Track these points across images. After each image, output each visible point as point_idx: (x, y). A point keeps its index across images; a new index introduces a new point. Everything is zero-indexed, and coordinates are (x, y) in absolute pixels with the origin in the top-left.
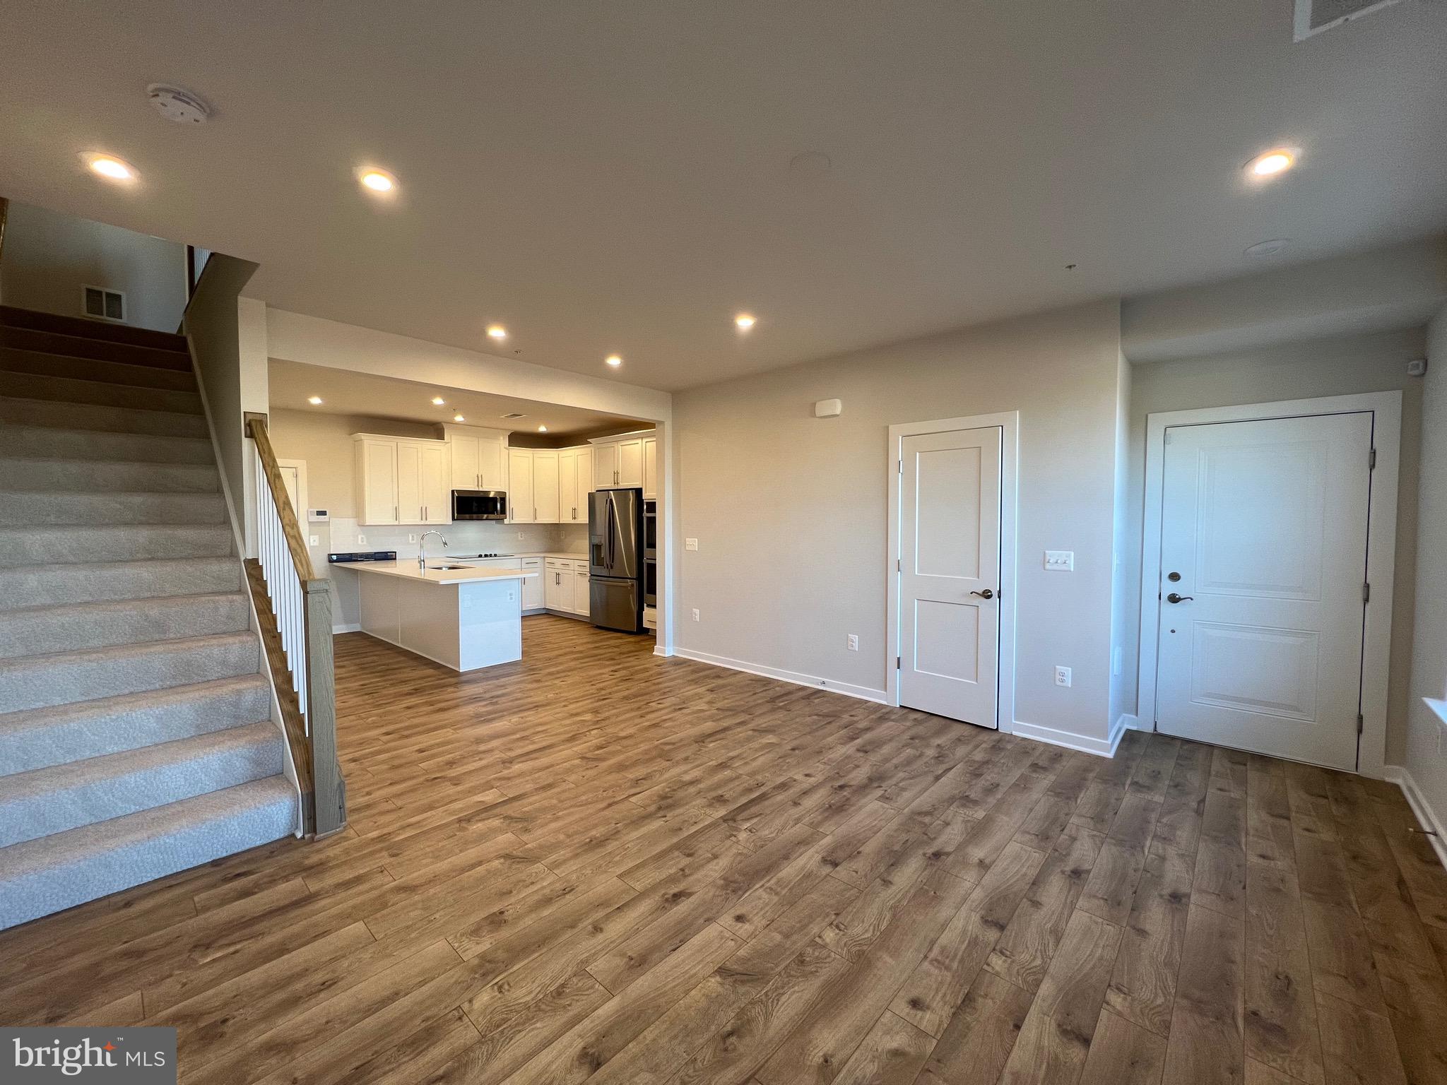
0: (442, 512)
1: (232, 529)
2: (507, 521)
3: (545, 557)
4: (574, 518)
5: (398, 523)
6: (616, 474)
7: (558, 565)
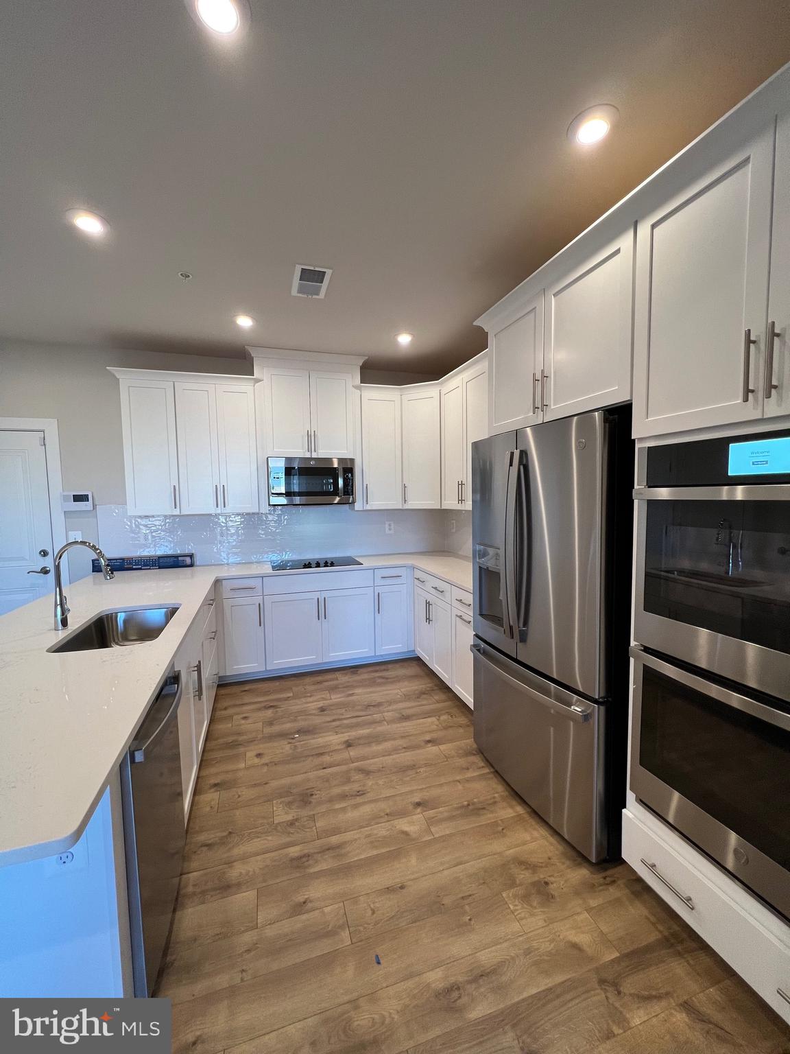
2: (358, 506)
3: (413, 568)
4: (461, 500)
5: (177, 512)
6: (540, 382)
7: (428, 587)
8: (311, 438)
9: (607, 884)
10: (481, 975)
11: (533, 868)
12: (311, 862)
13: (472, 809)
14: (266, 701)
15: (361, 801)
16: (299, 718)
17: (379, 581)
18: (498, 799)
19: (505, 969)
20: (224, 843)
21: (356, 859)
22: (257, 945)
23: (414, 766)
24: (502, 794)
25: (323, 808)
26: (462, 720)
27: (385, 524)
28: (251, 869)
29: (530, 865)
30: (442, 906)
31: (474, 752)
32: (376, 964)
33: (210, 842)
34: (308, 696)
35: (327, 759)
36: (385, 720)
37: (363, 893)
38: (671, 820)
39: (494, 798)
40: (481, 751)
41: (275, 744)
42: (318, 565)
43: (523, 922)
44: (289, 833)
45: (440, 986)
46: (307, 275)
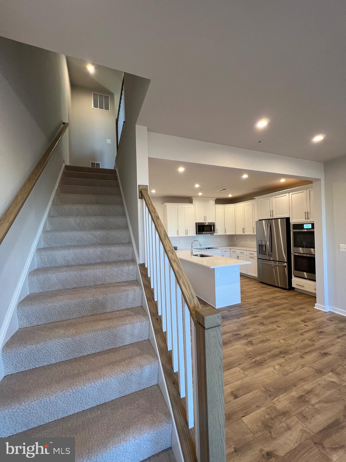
0: (192, 231)
1: (133, 246)
2: (215, 234)
3: (230, 249)
4: (243, 232)
5: (178, 236)
6: (272, 212)
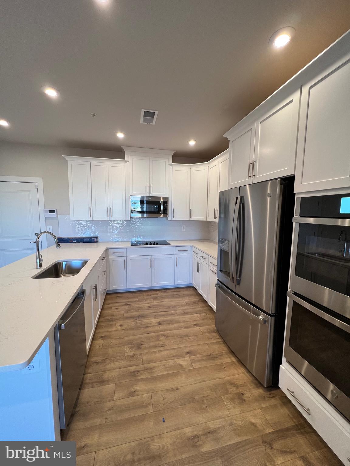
2: (170, 218)
3: (193, 247)
4: (215, 217)
5: (91, 219)
6: (252, 164)
7: (199, 256)
8: (149, 188)
9: (271, 397)
10: (209, 432)
11: (237, 386)
12: (139, 374)
13: (211, 357)
14: (126, 302)
15: (163, 349)
16: (140, 310)
17: (177, 252)
18: (224, 354)
19: (220, 431)
20: (103, 362)
21: (158, 375)
22: (113, 408)
23: (188, 335)
24: (226, 351)
25: (146, 351)
26: (211, 316)
27: (181, 226)
28: (113, 375)
29: (236, 385)
30: (194, 400)
31: (215, 331)
32: (163, 422)
33: (97, 361)
34: (144, 301)
35: (149, 329)
36: (176, 314)
37: (160, 390)
38: (303, 374)
39: (223, 353)
40: (218, 331)
41: (129, 321)
42: (151, 244)
43: (230, 411)
44: (131, 361)
45: (190, 435)
46: (147, 114)
